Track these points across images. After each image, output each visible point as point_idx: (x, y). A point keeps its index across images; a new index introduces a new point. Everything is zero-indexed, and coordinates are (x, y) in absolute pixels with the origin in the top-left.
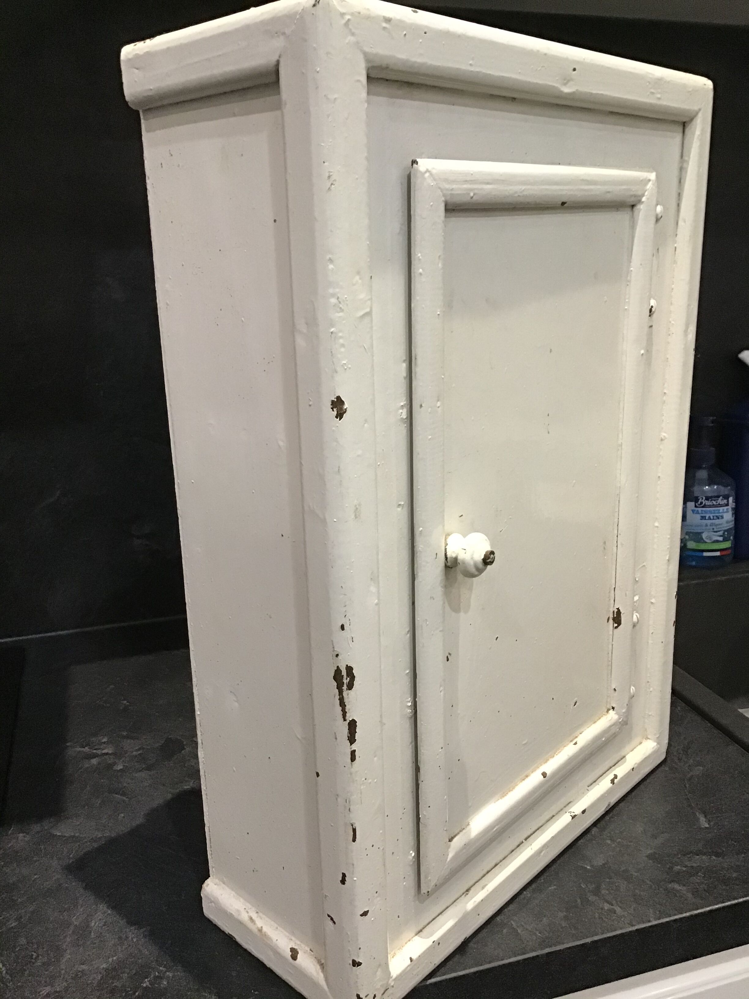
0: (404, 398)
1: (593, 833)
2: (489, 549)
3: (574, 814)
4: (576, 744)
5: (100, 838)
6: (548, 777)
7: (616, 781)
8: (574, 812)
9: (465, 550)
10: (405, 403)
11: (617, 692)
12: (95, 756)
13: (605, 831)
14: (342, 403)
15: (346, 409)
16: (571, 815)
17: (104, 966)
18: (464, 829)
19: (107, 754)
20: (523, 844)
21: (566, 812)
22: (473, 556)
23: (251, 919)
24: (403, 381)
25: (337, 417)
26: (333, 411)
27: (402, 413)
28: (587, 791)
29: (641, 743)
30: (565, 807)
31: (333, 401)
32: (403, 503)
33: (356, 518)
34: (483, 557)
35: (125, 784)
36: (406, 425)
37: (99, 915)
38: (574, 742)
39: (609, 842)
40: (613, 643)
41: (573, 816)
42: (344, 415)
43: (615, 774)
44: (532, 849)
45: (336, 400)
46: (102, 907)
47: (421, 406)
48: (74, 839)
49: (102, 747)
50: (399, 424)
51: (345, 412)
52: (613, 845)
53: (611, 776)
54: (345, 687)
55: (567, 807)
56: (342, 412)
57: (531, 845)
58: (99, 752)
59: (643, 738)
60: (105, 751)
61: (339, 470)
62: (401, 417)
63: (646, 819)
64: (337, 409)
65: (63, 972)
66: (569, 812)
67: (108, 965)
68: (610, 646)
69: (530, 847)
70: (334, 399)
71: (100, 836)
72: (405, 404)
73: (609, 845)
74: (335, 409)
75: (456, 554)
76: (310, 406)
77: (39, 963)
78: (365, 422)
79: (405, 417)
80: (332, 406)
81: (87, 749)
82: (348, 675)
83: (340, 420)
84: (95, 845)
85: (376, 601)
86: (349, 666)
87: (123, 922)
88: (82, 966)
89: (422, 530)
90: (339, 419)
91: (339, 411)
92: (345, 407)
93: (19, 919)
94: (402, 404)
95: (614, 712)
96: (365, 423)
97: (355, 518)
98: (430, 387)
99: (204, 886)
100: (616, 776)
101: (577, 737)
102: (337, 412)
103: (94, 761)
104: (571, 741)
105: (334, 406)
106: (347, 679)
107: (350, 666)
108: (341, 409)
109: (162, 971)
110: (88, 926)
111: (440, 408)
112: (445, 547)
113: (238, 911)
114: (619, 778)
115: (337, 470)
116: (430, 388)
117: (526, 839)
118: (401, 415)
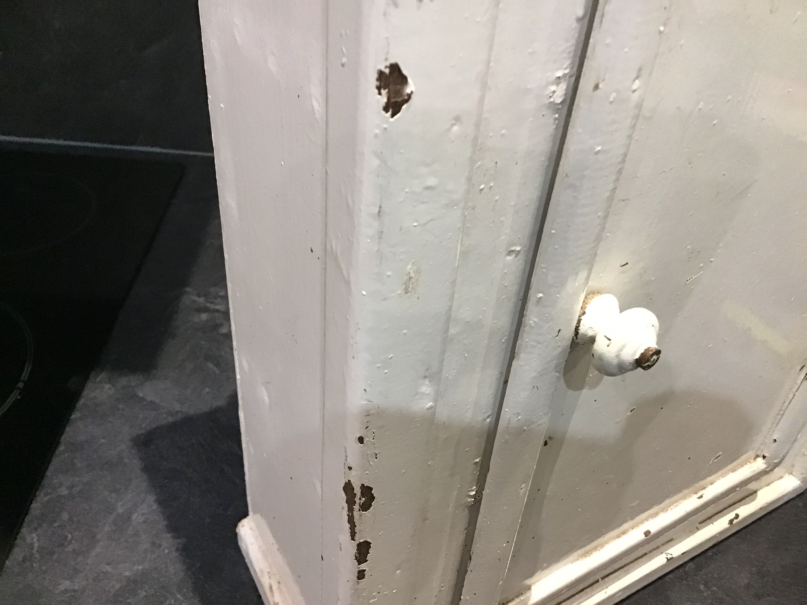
0: (567, 63)
1: (687, 569)
2: (654, 345)
3: (671, 556)
4: (701, 497)
5: (177, 412)
6: (651, 535)
7: (735, 521)
8: (671, 554)
9: (610, 340)
10: (567, 71)
11: (776, 443)
12: (206, 310)
13: (701, 571)
14: (403, 80)
15: (409, 96)
16: (668, 557)
17: (127, 574)
18: (522, 594)
19: (218, 311)
20: (598, 584)
21: (662, 553)
22: (621, 353)
23: (271, 587)
24: (575, 25)
25: (386, 109)
26: (380, 94)
27: (554, 92)
28: (696, 529)
29: (781, 477)
30: (663, 545)
31: (381, 73)
32: (518, 248)
33: (406, 293)
34: (637, 356)
35: (223, 353)
36: (557, 116)
37: (143, 509)
38: (699, 494)
39: (702, 587)
40: (796, 393)
41: (669, 558)
42: (404, 107)
43: (738, 513)
44: (606, 593)
45: (387, 71)
46: (151, 499)
47: (596, 87)
48: (153, 405)
49: (216, 301)
50: (544, 113)
51: (407, 101)
52: (705, 594)
53: (731, 515)
54: (356, 507)
55: (666, 546)
56: (399, 100)
57: (607, 588)
58: (212, 306)
59: (786, 473)
60: (217, 307)
61: (379, 212)
62: (552, 100)
63: (754, 569)
64: (388, 92)
65: (88, 567)
66: (665, 553)
67: (131, 574)
68: (791, 396)
69: (604, 591)
70: (383, 69)
71: (178, 409)
72: (565, 75)
73: (700, 591)
74: (384, 92)
75: (594, 332)
76: (343, 65)
77: (70, 548)
78: (453, 122)
79: (559, 101)
80: (378, 83)
81: (202, 300)
82: (363, 495)
83: (393, 116)
84: (171, 419)
85: (430, 404)
86: (365, 485)
87: (163, 524)
88: (107, 567)
89: (541, 297)
90: (390, 113)
91: (392, 95)
92: (408, 91)
93: (71, 487)
94: (560, 74)
95: (764, 461)
96: (453, 125)
97: (404, 292)
98: (626, 50)
99: (240, 524)
100: (737, 516)
101: (704, 488)
102: (389, 99)
103: (204, 316)
104: (696, 493)
105: (382, 84)
106: (360, 499)
107: (367, 486)
108: (399, 93)
109: (179, 599)
110: (129, 518)
111: (636, 93)
112: (580, 316)
113: (262, 571)
114: (740, 518)
115: (377, 211)
116: (626, 52)
117: (603, 578)
118: (550, 97)
